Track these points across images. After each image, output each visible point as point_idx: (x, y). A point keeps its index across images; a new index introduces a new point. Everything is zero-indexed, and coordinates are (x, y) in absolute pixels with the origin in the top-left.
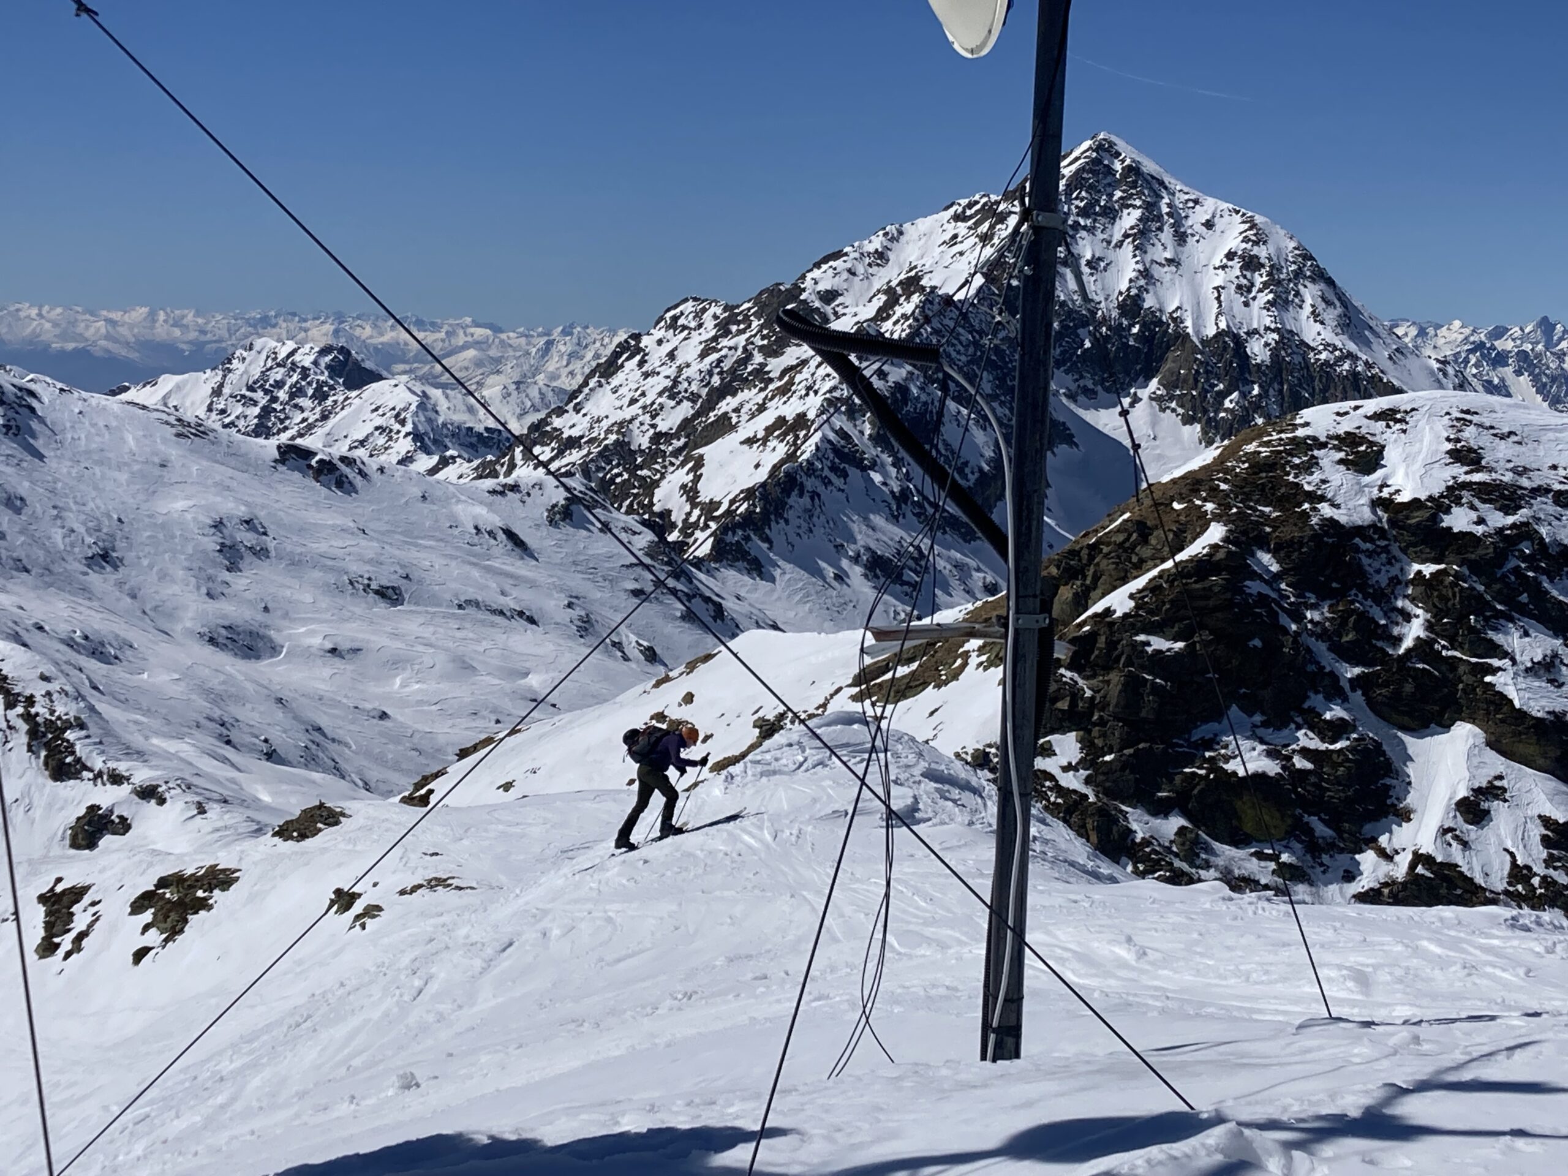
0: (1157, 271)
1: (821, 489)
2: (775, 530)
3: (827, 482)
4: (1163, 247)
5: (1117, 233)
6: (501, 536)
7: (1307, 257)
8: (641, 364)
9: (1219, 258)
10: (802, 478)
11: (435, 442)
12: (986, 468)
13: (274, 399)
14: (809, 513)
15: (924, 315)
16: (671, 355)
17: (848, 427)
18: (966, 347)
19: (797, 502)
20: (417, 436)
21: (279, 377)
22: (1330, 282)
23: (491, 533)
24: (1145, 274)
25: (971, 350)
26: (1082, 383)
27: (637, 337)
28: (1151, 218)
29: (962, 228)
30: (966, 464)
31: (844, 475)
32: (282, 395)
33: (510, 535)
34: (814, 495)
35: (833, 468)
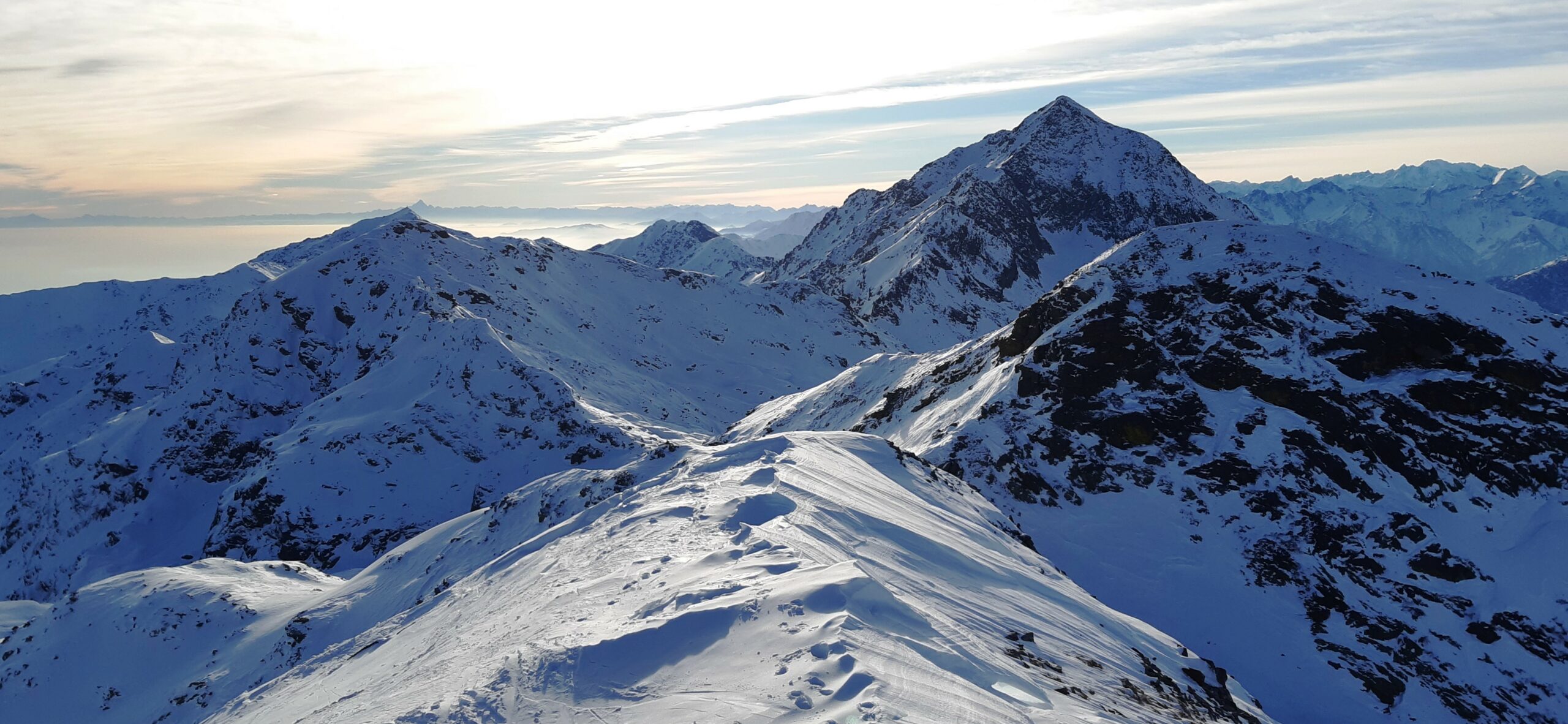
0: (1089, 163)
1: (925, 279)
2: (904, 300)
3: (928, 276)
5: (1070, 145)
6: (771, 308)
7: (1167, 152)
8: (838, 222)
9: (1122, 156)
10: (916, 274)
12: (1007, 265)
13: (667, 248)
14: (920, 291)
15: (973, 191)
17: (938, 249)
18: (996, 206)
19: (914, 287)
21: (669, 238)
22: (1178, 165)
23: (766, 308)
24: (1085, 165)
25: (998, 208)
26: (1055, 221)
28: (1086, 139)
29: (992, 147)
30: (997, 263)
31: (936, 272)
32: (671, 247)
33: (774, 307)
34: (922, 282)
35: (931, 269)
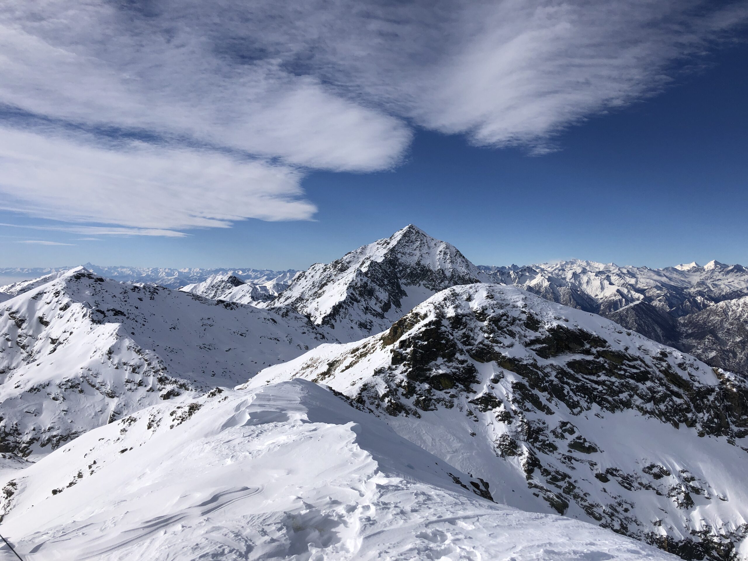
0: (423, 255)
1: (347, 307)
2: (337, 317)
3: (349, 306)
4: (425, 250)
5: (415, 246)
6: (271, 320)
7: (458, 251)
8: (305, 279)
9: (438, 252)
10: (343, 305)
11: (257, 298)
12: (386, 301)
13: (218, 289)
14: (345, 313)
15: (370, 266)
16: (312, 277)
17: (354, 292)
19: (342, 311)
20: (252, 297)
21: (219, 284)
22: (464, 257)
23: (269, 320)
24: (421, 256)
25: (382, 274)
26: (408, 281)
27: (304, 272)
28: (422, 244)
29: (379, 246)
30: (381, 300)
31: (353, 304)
32: (220, 289)
33: (273, 320)
34: (346, 309)
35: (350, 302)
